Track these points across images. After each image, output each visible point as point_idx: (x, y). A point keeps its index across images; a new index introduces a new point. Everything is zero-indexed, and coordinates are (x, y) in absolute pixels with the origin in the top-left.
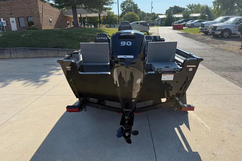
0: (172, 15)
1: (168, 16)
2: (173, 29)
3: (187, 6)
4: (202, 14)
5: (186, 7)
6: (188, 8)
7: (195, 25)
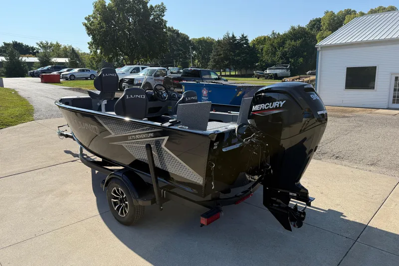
0: (19, 58)
1: (10, 59)
2: (42, 82)
3: (37, 43)
4: (71, 59)
5: (36, 46)
6: (40, 48)
7: (77, 76)
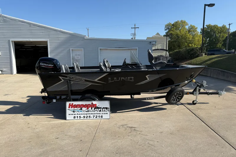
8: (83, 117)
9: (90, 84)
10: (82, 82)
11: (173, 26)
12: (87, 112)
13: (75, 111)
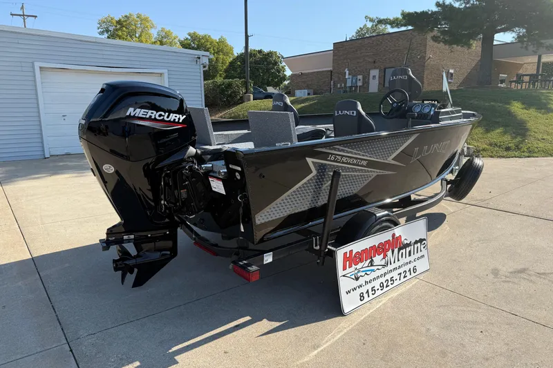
8: (380, 288)
9: (374, 173)
10: (359, 170)
11: (118, 26)
12: (384, 266)
13: (359, 274)
